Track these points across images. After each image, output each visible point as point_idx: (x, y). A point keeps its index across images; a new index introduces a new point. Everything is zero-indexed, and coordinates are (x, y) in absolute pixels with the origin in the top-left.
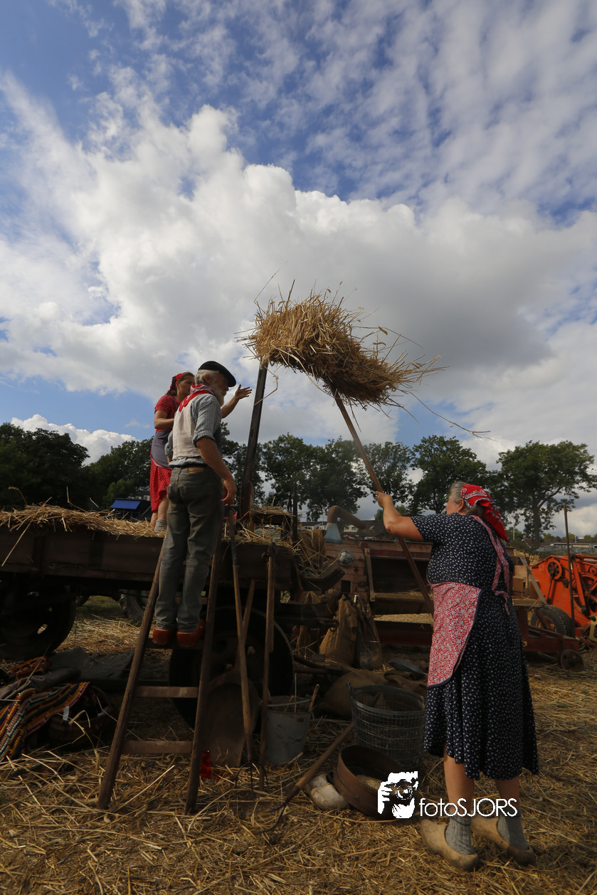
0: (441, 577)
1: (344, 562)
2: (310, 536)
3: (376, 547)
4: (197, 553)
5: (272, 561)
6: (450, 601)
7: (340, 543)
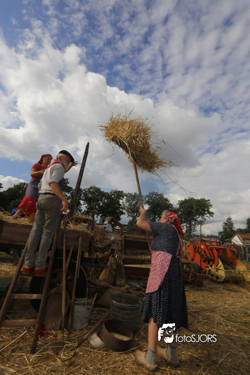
0: (157, 248)
1: (113, 241)
2: (99, 229)
3: (127, 235)
4: (47, 233)
5: (81, 238)
6: (159, 259)
7: (112, 233)
